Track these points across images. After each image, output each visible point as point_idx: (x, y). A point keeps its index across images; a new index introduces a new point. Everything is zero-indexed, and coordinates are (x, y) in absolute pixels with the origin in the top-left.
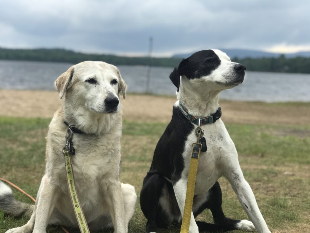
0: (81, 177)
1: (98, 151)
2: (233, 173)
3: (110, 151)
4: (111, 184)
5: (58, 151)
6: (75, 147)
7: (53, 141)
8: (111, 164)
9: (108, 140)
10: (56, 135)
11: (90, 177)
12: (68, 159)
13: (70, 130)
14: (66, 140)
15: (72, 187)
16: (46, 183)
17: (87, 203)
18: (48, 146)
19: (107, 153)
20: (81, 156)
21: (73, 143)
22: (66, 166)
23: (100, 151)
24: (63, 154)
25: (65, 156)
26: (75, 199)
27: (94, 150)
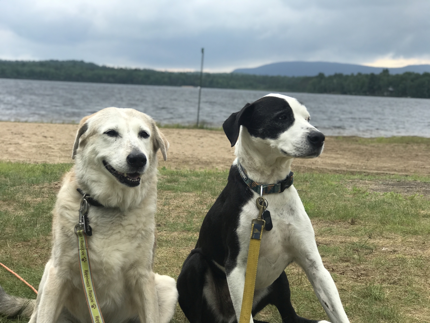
0: (99, 267)
1: (124, 232)
2: (308, 259)
3: (140, 233)
4: (141, 276)
5: (68, 231)
6: (92, 225)
7: (62, 216)
8: (141, 249)
9: (137, 217)
10: (66, 208)
11: (112, 268)
12: (82, 242)
13: (85, 200)
14: (79, 215)
15: (88, 280)
16: (51, 275)
17: (108, 302)
18: (55, 224)
19: (136, 235)
20: (99, 238)
21: (89, 219)
22: (79, 250)
23: (126, 232)
24: (76, 233)
25: (78, 238)
26: (91, 296)
27: (118, 231)
